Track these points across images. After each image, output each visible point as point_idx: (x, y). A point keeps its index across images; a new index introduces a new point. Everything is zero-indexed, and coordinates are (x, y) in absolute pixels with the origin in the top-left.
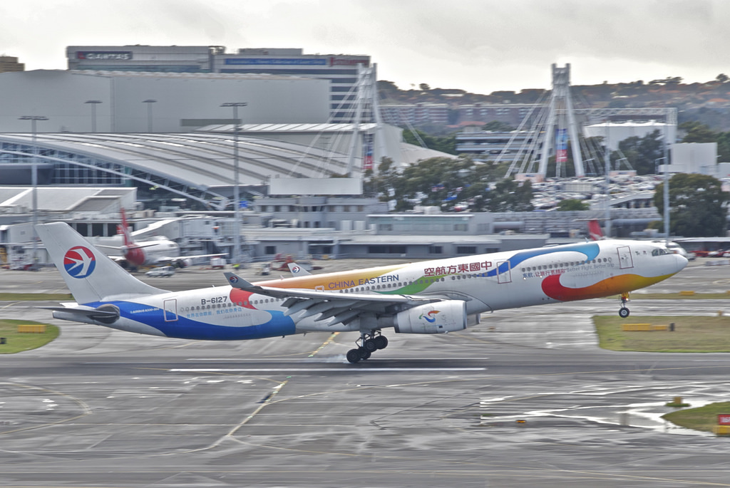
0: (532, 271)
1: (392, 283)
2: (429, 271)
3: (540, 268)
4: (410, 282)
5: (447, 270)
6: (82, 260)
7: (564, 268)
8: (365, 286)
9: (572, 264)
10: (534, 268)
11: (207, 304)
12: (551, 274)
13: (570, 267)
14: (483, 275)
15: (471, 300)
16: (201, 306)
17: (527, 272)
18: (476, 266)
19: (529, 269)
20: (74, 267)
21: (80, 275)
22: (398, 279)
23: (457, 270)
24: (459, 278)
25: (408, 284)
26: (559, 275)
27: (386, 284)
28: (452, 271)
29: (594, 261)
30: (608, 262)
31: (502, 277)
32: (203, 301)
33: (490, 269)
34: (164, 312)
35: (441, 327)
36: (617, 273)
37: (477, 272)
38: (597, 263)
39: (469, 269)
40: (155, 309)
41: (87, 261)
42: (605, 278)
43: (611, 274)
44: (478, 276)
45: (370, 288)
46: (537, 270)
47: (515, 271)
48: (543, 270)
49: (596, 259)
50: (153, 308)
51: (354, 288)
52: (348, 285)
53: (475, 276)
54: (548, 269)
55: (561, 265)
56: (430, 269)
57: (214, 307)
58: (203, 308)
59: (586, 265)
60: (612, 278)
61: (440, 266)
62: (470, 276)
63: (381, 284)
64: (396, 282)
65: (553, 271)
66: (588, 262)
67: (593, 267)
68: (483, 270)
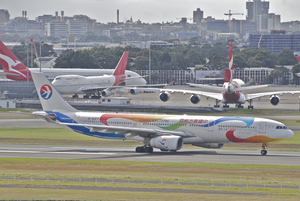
0: (223, 127)
1: (165, 123)
2: (182, 120)
3: (226, 126)
4: (172, 124)
5: (189, 121)
6: (47, 91)
7: (236, 128)
8: (154, 123)
9: (240, 127)
10: (224, 126)
11: (90, 120)
12: (230, 130)
13: (238, 128)
14: (203, 126)
15: (196, 136)
16: (87, 120)
17: (220, 127)
18: (201, 121)
19: (222, 126)
20: (44, 94)
21: (45, 98)
22: (168, 122)
23: (193, 122)
24: (192, 125)
25: (171, 125)
26: (234, 131)
27: (163, 123)
28: (191, 122)
29: (249, 127)
30: (255, 128)
31: (210, 128)
32: (89, 118)
33: (206, 124)
34: (73, 121)
35: (167, 147)
36: (258, 134)
37: (200, 124)
38: (250, 128)
39: (198, 122)
40: (70, 119)
41: (49, 92)
42: (253, 136)
43: (256, 135)
44: (200, 126)
45: (156, 124)
46: (225, 127)
47: (216, 127)
48: (227, 128)
49: (250, 126)
50: (69, 118)
51: (149, 123)
52: (148, 121)
53: (199, 126)
54: (229, 128)
55: (235, 127)
56: (183, 119)
57: (92, 122)
58: (88, 121)
59: (245, 128)
60: (256, 136)
61: (187, 119)
62: (197, 125)
63: (161, 123)
64: (167, 123)
65: (231, 129)
66: (246, 127)
67: (248, 130)
68: (203, 124)
